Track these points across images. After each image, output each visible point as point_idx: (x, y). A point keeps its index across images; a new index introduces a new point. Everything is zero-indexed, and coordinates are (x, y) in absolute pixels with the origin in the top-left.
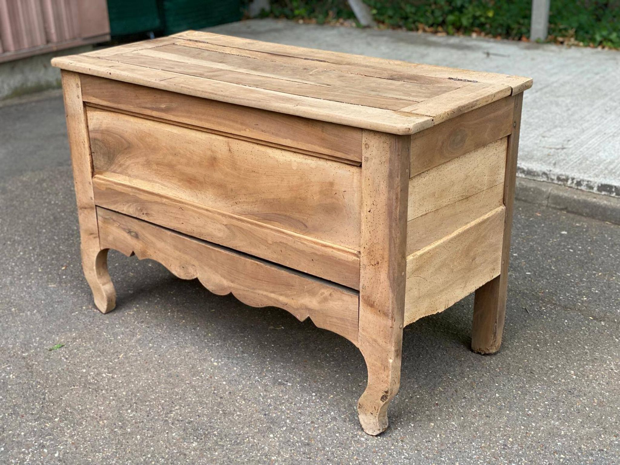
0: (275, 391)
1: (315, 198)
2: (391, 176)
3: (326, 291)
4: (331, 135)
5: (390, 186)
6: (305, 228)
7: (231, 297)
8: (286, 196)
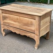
0: (25, 45)
1: (30, 23)
2: (39, 21)
3: (31, 33)
4: (32, 16)
5: (39, 22)
6: (28, 26)
7: (19, 34)
8: (26, 23)
